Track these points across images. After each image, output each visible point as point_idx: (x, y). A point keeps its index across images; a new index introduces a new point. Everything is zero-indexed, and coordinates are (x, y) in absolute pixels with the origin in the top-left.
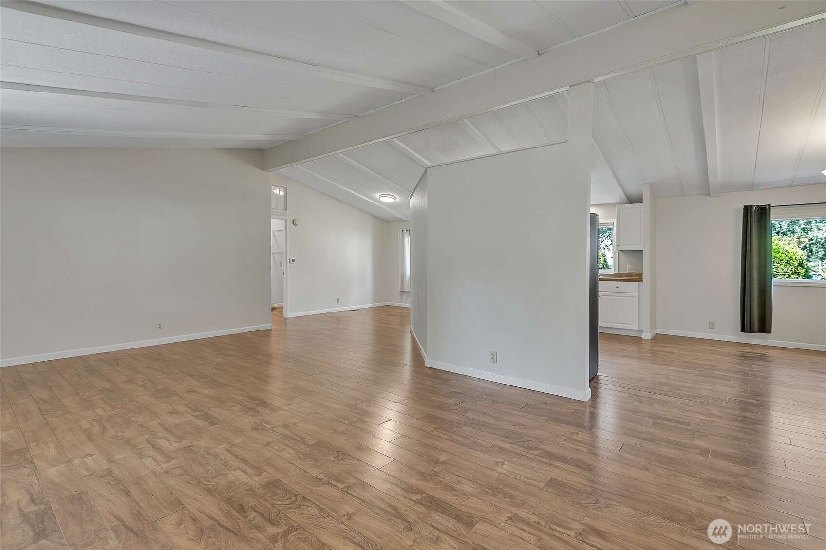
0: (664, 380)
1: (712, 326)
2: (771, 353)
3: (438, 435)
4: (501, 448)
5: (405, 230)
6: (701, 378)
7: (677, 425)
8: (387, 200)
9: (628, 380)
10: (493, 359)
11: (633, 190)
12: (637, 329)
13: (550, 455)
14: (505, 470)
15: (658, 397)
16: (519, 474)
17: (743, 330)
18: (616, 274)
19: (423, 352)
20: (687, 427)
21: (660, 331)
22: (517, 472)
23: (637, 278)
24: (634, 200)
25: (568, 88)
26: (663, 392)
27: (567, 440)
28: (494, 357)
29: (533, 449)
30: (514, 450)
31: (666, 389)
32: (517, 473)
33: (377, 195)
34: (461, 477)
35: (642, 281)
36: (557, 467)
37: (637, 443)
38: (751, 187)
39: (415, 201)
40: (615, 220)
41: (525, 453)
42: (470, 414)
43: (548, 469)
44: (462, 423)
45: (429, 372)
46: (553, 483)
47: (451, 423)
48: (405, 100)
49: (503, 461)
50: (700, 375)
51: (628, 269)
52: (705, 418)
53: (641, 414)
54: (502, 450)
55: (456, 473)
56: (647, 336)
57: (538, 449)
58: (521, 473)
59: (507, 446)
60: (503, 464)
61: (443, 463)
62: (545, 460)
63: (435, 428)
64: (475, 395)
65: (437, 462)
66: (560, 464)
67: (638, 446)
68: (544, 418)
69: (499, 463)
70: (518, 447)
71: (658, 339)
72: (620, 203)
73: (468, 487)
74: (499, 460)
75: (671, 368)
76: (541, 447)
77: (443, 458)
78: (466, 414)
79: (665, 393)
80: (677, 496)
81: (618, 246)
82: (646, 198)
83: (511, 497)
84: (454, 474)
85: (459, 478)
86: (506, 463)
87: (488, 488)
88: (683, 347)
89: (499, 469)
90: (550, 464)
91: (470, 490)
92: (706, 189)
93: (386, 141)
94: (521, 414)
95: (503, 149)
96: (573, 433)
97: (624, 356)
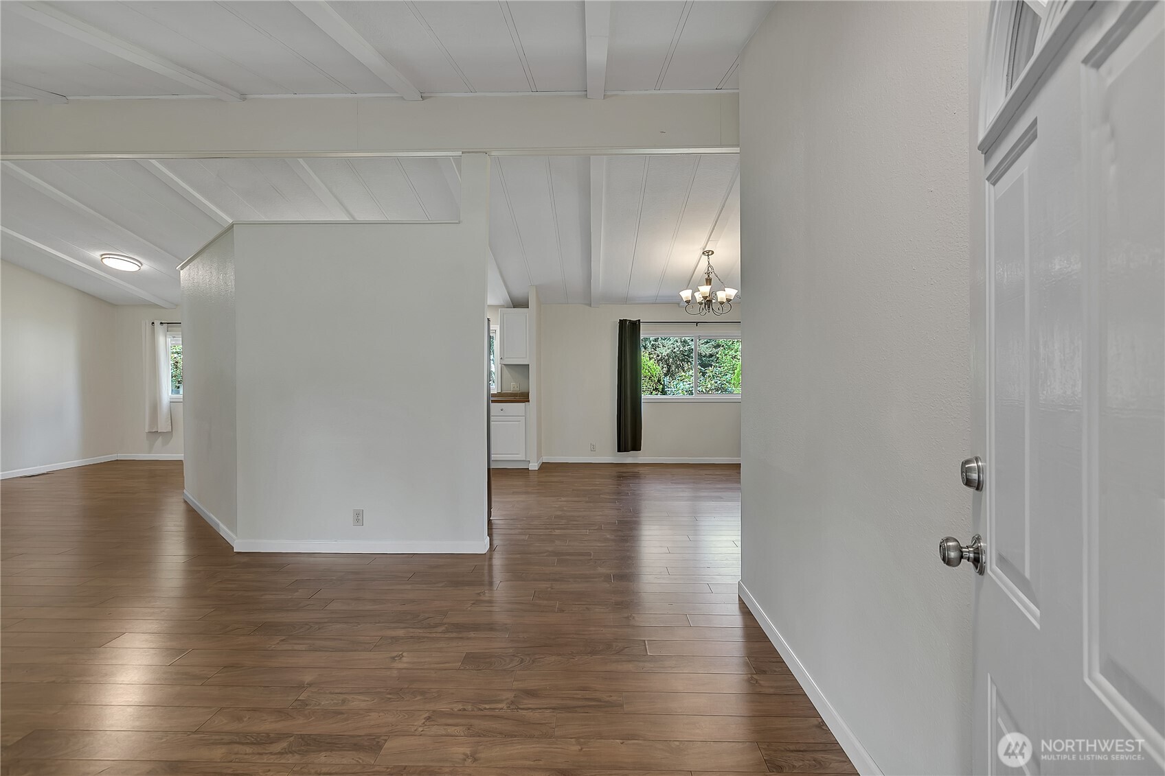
0: (559, 513)
1: (593, 449)
2: (641, 470)
3: (290, 648)
4: (393, 637)
5: (157, 323)
6: (591, 504)
7: (581, 558)
8: (121, 264)
9: (523, 520)
10: (358, 520)
11: (519, 292)
12: (524, 459)
13: (460, 628)
14: (407, 663)
15: (557, 532)
16: (425, 662)
17: (619, 450)
18: (499, 395)
19: (224, 531)
20: (589, 558)
21: (546, 459)
22: (422, 660)
23: (523, 397)
24: (519, 303)
25: (460, 153)
26: (560, 526)
27: (473, 604)
28: (358, 517)
29: (436, 626)
30: (412, 635)
31: (563, 522)
32: (422, 662)
33: (96, 255)
34: (344, 693)
35: (529, 401)
36: (468, 639)
37: (548, 586)
38: (626, 300)
39: (192, 276)
40: (499, 326)
41: (427, 635)
42: (335, 606)
43: (460, 644)
44: (326, 620)
45: (245, 559)
46: (471, 659)
47: (307, 626)
48: (185, 97)
49: (401, 653)
50: (590, 502)
51: (512, 387)
52: (603, 545)
53: (545, 554)
54: (395, 640)
55: (337, 691)
56: (534, 466)
57: (441, 624)
58: (427, 660)
59: (401, 633)
60: (401, 656)
61: (310, 685)
62: (454, 635)
63: (282, 640)
64: (334, 578)
65: (301, 687)
66: (472, 634)
67: (549, 589)
68: (441, 585)
69: (396, 656)
70: (417, 630)
71: (545, 467)
72: (502, 306)
73: (359, 702)
74: (395, 654)
75: (563, 499)
76: (445, 621)
77: (308, 678)
78: (327, 608)
79: (563, 526)
80: (593, 629)
81: (501, 358)
82: (532, 303)
83: (423, 693)
84: (333, 694)
85: (342, 697)
86: (405, 654)
87: (390, 694)
88: (570, 474)
89: (398, 665)
90: (461, 638)
91: (363, 705)
92: (588, 299)
93: (134, 160)
94: (409, 587)
95: (361, 217)
96: (478, 594)
97: (514, 493)
